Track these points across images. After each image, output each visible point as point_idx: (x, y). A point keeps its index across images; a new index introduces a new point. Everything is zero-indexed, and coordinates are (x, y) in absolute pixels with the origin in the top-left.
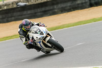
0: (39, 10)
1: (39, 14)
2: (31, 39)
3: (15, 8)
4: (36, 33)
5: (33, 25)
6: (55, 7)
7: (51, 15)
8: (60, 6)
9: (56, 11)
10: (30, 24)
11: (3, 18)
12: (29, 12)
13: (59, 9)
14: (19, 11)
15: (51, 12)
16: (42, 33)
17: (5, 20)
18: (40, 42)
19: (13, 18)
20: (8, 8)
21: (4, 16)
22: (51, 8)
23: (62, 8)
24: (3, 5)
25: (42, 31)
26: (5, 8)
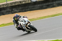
0: (44, 4)
1: (45, 7)
2: (19, 24)
3: (30, 3)
4: (22, 21)
5: (21, 17)
6: (54, 3)
7: (51, 7)
8: (57, 2)
9: (55, 5)
10: (19, 16)
11: (22, 9)
12: (38, 5)
13: (56, 4)
14: (33, 5)
15: (51, 6)
16: (25, 22)
17: (24, 10)
18: (24, 26)
19: (29, 9)
20: (25, 3)
21: (23, 8)
22: (52, 3)
23: (58, 3)
24: (22, 1)
25: (25, 20)
26: (24, 3)
